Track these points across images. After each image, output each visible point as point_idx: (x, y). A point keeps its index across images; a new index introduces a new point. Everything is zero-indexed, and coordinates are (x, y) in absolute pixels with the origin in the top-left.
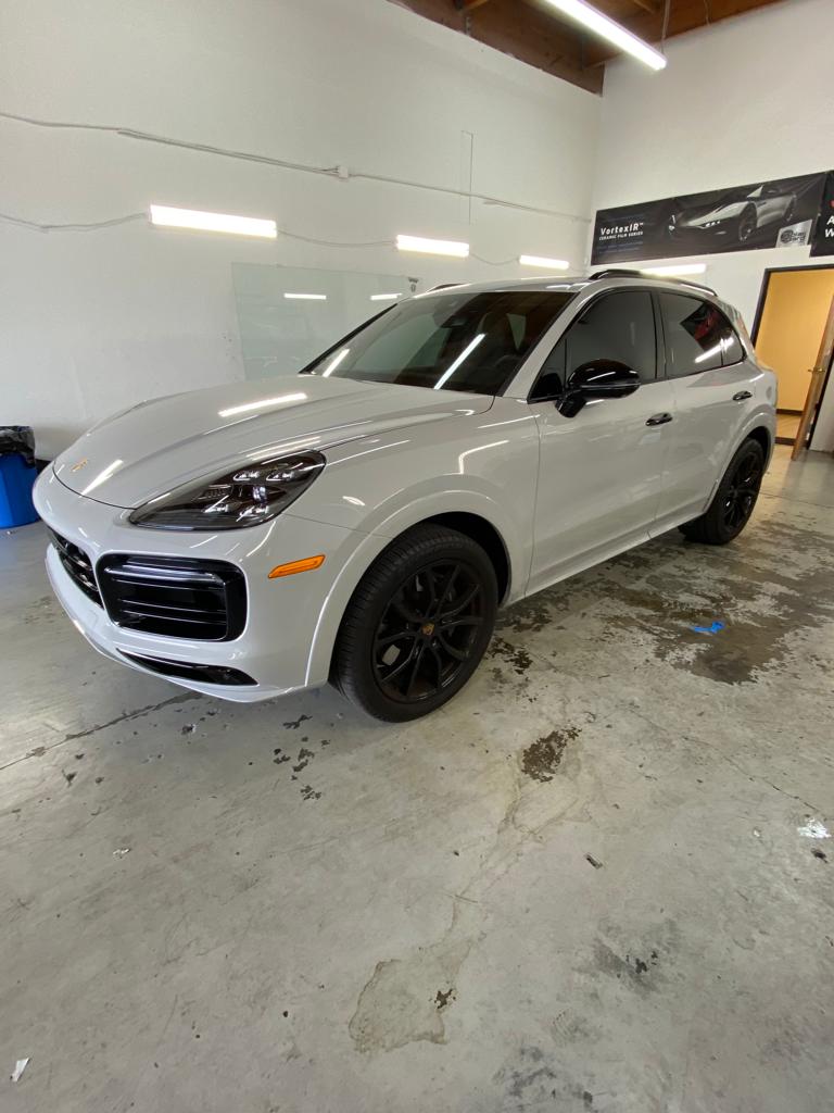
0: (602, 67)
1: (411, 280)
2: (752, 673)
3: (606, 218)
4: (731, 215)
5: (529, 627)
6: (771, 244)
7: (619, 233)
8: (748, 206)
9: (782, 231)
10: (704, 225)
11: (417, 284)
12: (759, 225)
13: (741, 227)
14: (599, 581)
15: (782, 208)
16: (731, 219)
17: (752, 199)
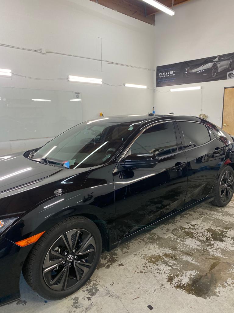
0: (154, 15)
1: (76, 93)
2: (217, 290)
3: (160, 69)
4: (208, 67)
6: (224, 78)
7: (166, 75)
8: (214, 64)
9: (228, 73)
10: (198, 71)
11: (79, 95)
12: (219, 71)
13: (212, 72)
15: (227, 65)
16: (208, 69)
17: (215, 61)
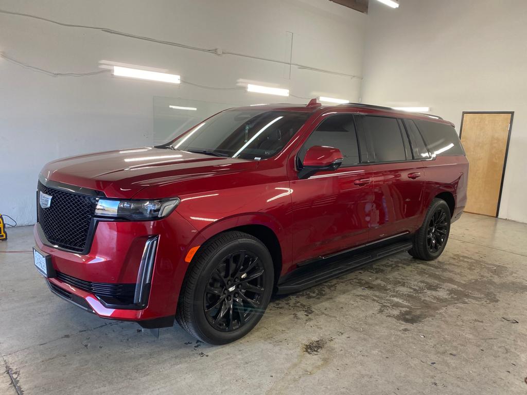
5: (314, 297)
14: (355, 278)
